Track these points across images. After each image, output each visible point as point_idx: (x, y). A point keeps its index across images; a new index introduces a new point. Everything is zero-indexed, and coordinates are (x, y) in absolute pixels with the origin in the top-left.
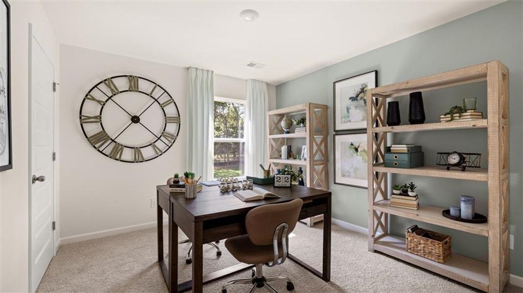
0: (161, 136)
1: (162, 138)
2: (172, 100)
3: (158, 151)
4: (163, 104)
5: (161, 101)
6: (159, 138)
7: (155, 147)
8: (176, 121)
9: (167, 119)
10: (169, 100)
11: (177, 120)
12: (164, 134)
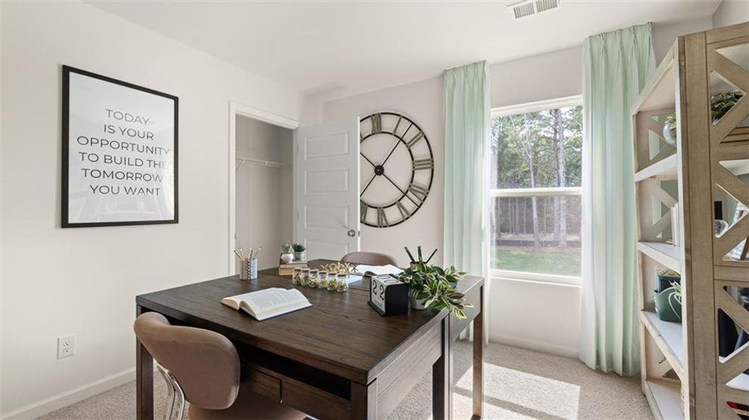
0: (407, 191)
1: (409, 194)
2: (422, 135)
3: (404, 213)
4: (409, 143)
5: (408, 139)
6: (405, 194)
7: (400, 206)
8: (428, 166)
9: (416, 165)
10: (418, 135)
11: (430, 163)
12: (412, 187)
